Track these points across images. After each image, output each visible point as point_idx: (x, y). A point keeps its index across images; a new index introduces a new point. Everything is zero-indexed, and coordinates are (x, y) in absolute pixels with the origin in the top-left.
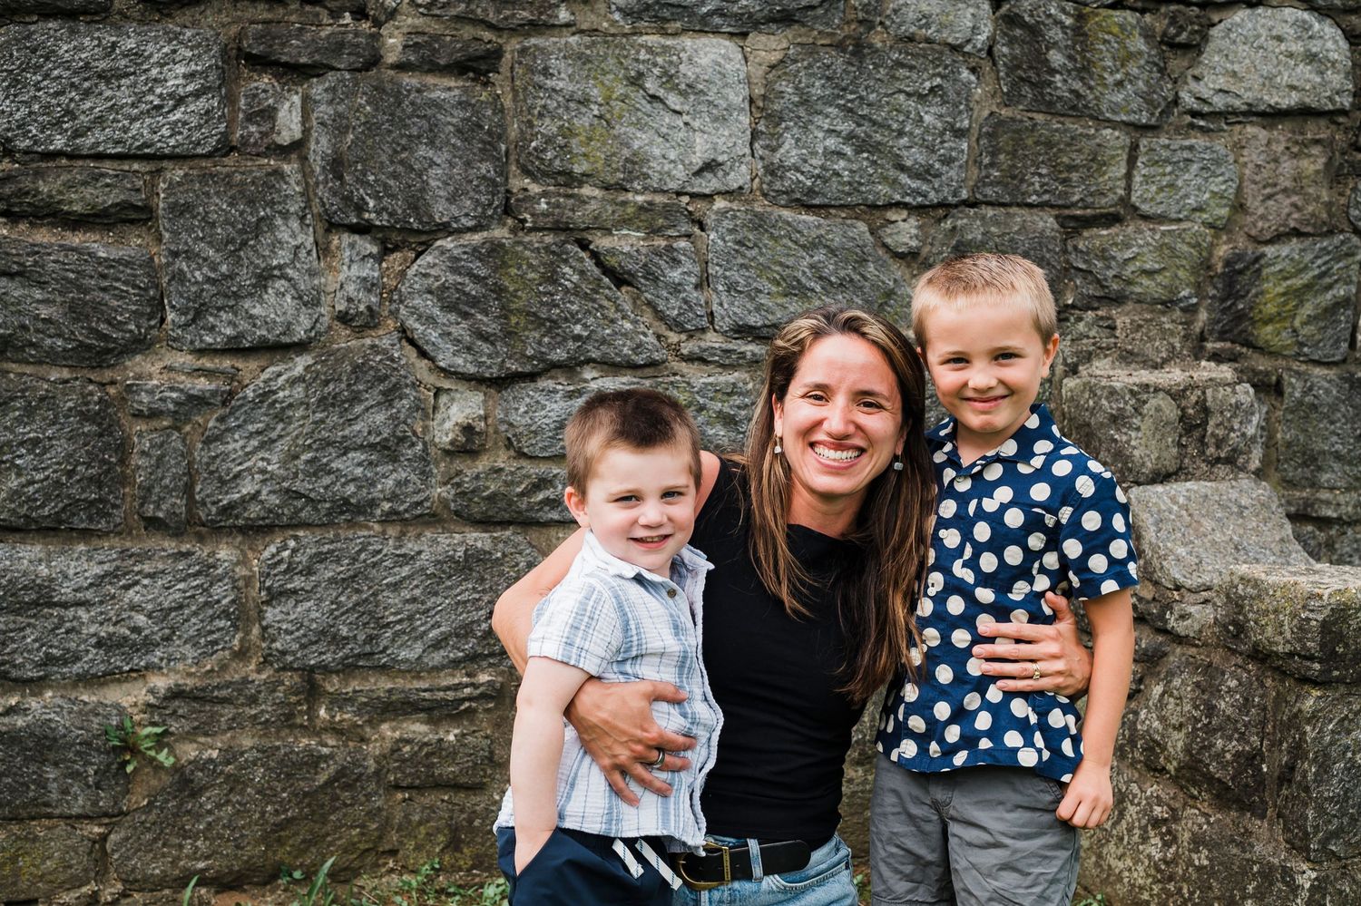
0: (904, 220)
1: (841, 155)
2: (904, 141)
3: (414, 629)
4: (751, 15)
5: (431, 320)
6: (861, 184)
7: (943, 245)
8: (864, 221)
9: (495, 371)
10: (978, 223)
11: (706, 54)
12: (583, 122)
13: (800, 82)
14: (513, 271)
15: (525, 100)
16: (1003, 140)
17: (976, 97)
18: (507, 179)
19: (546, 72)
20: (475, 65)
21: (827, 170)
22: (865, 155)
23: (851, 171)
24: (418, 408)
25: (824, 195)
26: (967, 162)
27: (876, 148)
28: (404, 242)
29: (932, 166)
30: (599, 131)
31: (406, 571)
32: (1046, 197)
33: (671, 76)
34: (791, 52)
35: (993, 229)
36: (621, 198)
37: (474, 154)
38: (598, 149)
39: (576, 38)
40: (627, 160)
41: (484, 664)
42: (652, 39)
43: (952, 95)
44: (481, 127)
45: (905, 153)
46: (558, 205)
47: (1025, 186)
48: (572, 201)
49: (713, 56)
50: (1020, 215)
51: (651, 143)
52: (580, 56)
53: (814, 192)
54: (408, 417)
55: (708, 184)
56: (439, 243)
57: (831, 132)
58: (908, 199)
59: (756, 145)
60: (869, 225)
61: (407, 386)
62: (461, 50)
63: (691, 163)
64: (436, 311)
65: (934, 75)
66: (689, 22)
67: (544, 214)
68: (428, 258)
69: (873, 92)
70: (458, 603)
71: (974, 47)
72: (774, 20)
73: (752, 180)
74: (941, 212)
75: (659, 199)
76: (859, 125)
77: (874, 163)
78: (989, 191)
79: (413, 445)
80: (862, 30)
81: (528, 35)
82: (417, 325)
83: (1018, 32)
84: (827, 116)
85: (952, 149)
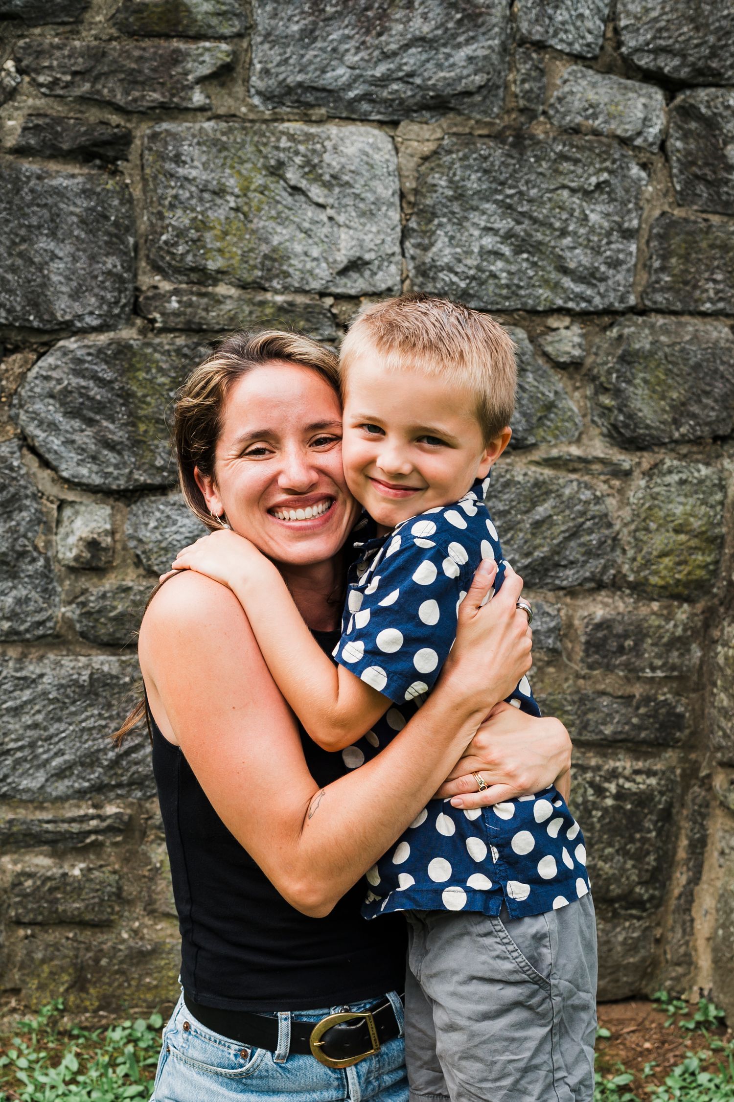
0: (567, 328)
1: (498, 255)
2: (567, 241)
3: (36, 757)
4: (402, 101)
5: (53, 427)
6: (519, 287)
7: (608, 354)
8: (523, 327)
9: (122, 483)
10: (647, 331)
11: (352, 144)
12: (219, 214)
13: (455, 174)
14: (142, 375)
15: (155, 190)
16: (676, 241)
17: (647, 195)
18: (135, 276)
19: (178, 159)
20: (101, 151)
21: (483, 271)
22: (525, 256)
23: (510, 273)
24: (39, 522)
25: (480, 299)
26: (635, 265)
27: (537, 248)
28: (24, 342)
29: (597, 269)
30: (236, 224)
31: (26, 695)
32: (721, 305)
33: (314, 166)
34: (445, 142)
35: (663, 338)
36: (259, 298)
37: (100, 247)
38: (235, 244)
39: (212, 123)
40: (266, 257)
41: (112, 795)
42: (295, 127)
43: (620, 193)
44: (107, 218)
45: (568, 254)
46: (190, 304)
47: (697, 293)
48: (205, 300)
49: (360, 145)
50: (692, 325)
51: (292, 239)
52: (215, 142)
53: (470, 295)
54: (28, 530)
55: (354, 284)
56: (61, 343)
57: (487, 230)
58: (571, 305)
59: (407, 244)
60: (529, 332)
61: (27, 497)
62: (85, 133)
63: (335, 261)
64: (59, 417)
65: (601, 170)
66: (335, 108)
67: (176, 314)
68: (50, 360)
69: (534, 187)
70: (83, 730)
71: (645, 140)
72: (427, 108)
73: (403, 282)
74: (606, 320)
75: (301, 299)
76: (519, 223)
77: (534, 264)
78: (659, 297)
79: (34, 560)
80: (523, 119)
81: (159, 120)
82: (38, 432)
83: (693, 125)
84: (484, 213)
85: (619, 251)
